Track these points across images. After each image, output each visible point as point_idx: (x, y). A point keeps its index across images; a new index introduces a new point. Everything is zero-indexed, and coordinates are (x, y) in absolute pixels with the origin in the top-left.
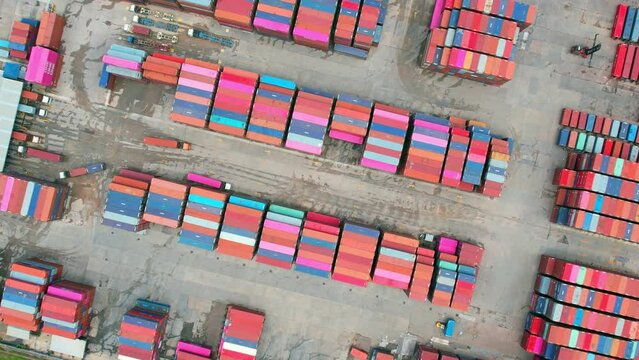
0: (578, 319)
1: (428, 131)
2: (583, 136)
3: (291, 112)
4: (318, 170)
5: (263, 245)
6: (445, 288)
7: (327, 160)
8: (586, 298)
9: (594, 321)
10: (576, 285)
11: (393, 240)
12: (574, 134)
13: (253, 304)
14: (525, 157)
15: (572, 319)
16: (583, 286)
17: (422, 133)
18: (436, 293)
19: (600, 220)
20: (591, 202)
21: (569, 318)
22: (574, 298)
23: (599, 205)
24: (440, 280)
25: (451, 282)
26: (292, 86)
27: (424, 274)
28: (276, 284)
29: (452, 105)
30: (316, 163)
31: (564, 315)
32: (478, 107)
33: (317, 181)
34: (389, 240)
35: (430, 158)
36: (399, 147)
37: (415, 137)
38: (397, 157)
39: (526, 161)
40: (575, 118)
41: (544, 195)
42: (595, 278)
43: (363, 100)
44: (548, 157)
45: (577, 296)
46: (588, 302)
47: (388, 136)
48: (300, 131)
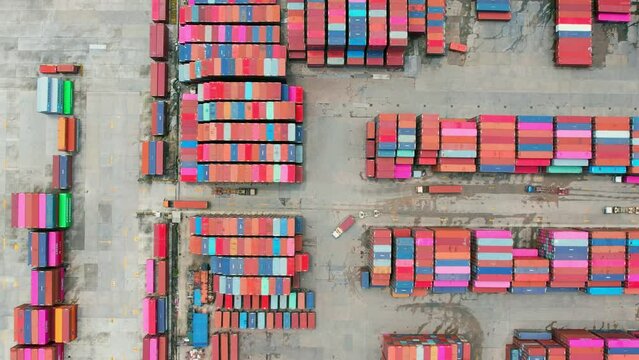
0: (270, 131)
1: (457, 278)
2: (292, 306)
3: (589, 267)
4: (535, 214)
5: (588, 134)
6: (406, 132)
7: (528, 226)
8: (267, 152)
9: (255, 132)
10: (280, 163)
11: (466, 166)
12: (302, 306)
13: (567, 73)
14: (341, 273)
15: (276, 129)
16: (273, 163)
17: (462, 275)
18: (414, 125)
19: (272, 231)
20: (285, 247)
21: (279, 129)
22: (279, 151)
23: (276, 246)
24: (412, 138)
25: (402, 138)
26: (593, 291)
27: (429, 141)
28: (550, 96)
29: (423, 307)
30: (539, 221)
31: (285, 132)
32: (397, 310)
33: (534, 203)
34: (470, 166)
35: (449, 254)
36: (481, 256)
37: (467, 270)
38: (481, 247)
39: (339, 268)
40: (303, 322)
41: (314, 240)
42: (263, 174)
43: (521, 292)
44: (318, 278)
45: (276, 152)
46: (265, 149)
47: (494, 265)
48: (578, 249)
